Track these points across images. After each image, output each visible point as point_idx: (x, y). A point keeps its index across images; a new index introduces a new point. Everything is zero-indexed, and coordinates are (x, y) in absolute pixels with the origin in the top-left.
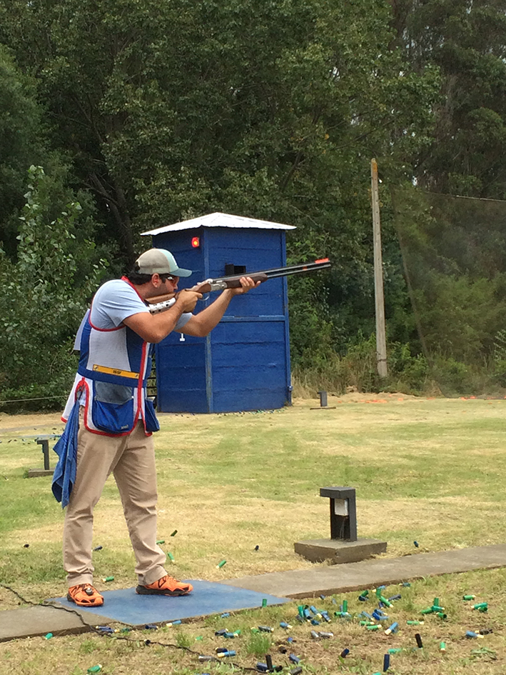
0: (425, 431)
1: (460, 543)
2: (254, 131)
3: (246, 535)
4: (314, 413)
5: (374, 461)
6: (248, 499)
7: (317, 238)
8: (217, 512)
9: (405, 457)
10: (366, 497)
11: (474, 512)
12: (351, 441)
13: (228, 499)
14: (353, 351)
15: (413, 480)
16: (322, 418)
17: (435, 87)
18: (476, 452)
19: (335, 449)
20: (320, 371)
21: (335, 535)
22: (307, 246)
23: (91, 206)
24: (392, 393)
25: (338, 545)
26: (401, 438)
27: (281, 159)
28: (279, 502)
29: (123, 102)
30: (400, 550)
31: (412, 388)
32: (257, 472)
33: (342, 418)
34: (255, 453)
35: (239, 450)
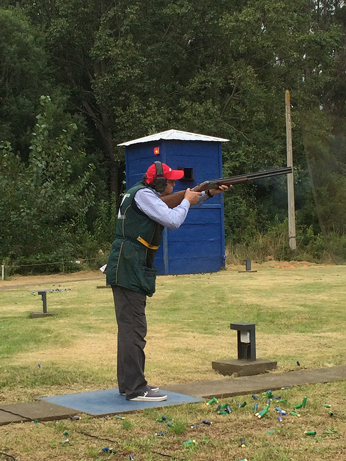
0: (319, 288)
1: (330, 363)
3: (180, 357)
4: (241, 275)
5: (279, 308)
6: (184, 333)
8: (161, 342)
9: (302, 305)
12: (264, 294)
13: (171, 333)
14: (273, 230)
15: (305, 321)
16: (246, 278)
19: (252, 299)
20: (247, 245)
21: (240, 356)
23: (84, 126)
24: (299, 261)
25: (242, 364)
26: (301, 292)
28: (207, 335)
29: (107, 50)
30: (286, 367)
31: (314, 258)
32: (194, 315)
33: (261, 278)
34: (194, 302)
35: (183, 300)
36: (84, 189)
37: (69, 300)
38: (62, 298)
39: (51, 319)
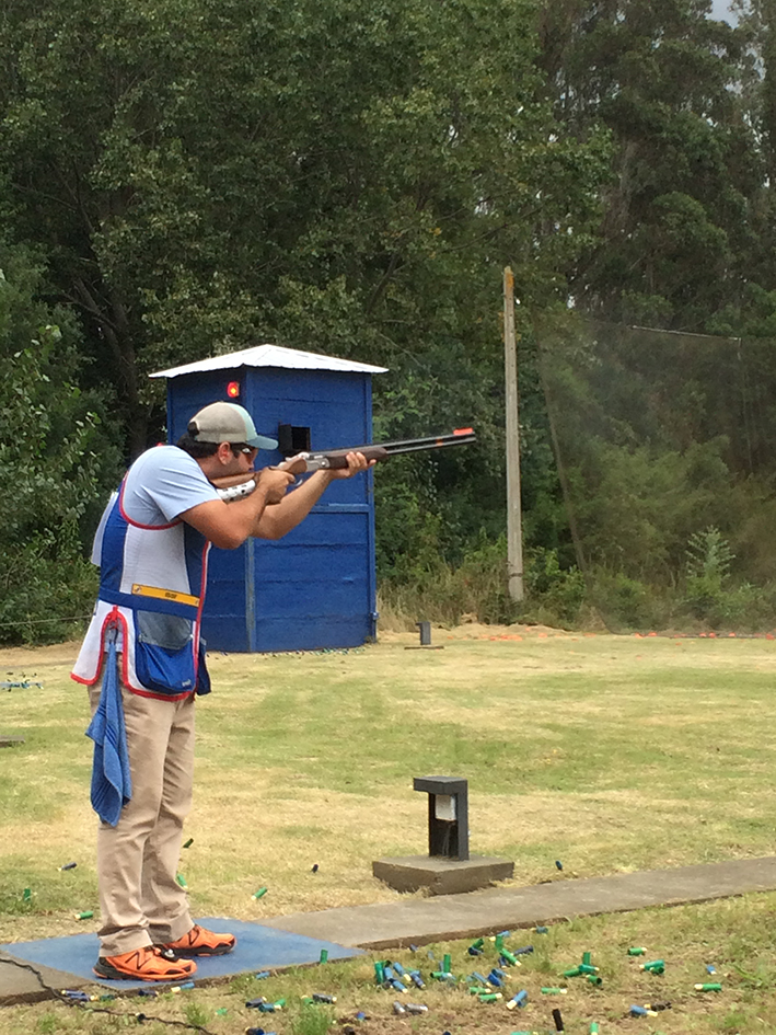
0: (579, 686)
1: (626, 864)
2: (327, 220)
3: (300, 848)
4: (411, 654)
5: (500, 732)
6: (304, 790)
7: (419, 385)
8: (256, 810)
9: (548, 726)
10: (486, 790)
11: (649, 815)
12: (465, 700)
13: (274, 789)
14: (473, 559)
15: (557, 763)
16: (422, 663)
17: (603, 160)
18: (655, 720)
19: (439, 712)
20: (420, 589)
21: (435, 850)
22: (404, 398)
23: (75, 331)
24: (530, 625)
25: (439, 866)
26: (542, 696)
27: (368, 264)
28: (352, 795)
29: (128, 171)
30: (534, 874)
31: (561, 617)
32: (320, 747)
33: (453, 663)
34: (318, 717)
35: (293, 712)
36: (75, 465)
37: (48, 710)
38: (31, 704)
39: (10, 753)
